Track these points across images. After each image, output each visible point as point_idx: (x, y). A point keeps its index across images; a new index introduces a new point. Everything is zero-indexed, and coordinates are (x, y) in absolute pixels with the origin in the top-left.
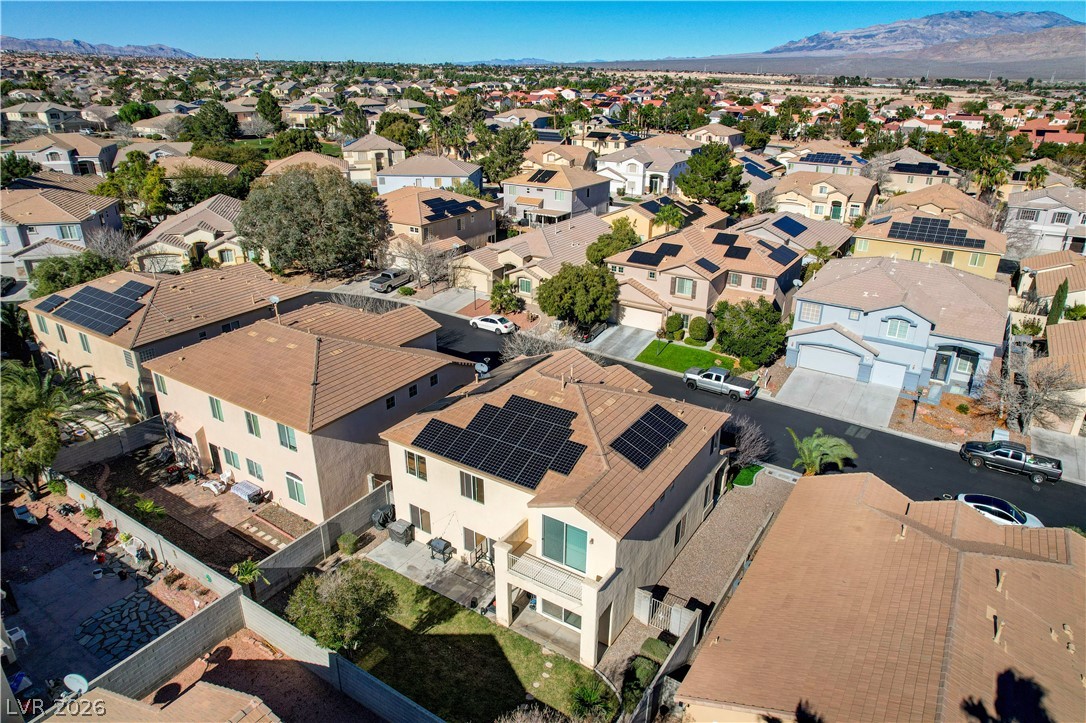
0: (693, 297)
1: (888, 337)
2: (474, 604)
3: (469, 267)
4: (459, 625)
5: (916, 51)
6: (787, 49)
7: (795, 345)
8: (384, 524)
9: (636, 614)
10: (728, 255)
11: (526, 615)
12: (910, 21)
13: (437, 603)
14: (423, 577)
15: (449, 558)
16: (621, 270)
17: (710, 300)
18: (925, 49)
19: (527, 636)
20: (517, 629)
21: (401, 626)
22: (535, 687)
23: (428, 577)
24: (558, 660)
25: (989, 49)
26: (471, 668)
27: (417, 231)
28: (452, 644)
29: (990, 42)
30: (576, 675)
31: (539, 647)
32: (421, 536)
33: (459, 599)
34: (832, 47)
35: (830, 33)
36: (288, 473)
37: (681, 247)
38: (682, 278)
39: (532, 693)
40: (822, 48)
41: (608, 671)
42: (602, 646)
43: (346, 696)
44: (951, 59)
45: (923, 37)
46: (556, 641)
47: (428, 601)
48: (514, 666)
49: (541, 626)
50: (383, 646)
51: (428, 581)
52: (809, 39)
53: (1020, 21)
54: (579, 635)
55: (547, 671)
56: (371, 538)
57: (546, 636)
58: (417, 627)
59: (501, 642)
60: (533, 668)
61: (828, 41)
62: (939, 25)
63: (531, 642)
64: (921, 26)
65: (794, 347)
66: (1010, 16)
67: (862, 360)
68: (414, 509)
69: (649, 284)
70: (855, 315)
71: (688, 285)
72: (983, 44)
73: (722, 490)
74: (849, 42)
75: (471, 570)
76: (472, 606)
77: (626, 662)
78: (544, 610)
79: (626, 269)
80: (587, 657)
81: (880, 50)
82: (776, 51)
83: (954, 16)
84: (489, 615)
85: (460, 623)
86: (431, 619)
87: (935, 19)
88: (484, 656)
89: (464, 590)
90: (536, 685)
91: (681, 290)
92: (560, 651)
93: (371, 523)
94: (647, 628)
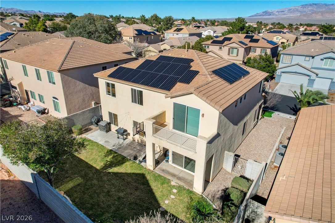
0: (237, 55)
1: (323, 67)
2: (135, 158)
3: (150, 51)
4: (126, 168)
5: (298, 16)
6: (255, 15)
7: (280, 73)
8: (97, 123)
9: (224, 167)
10: (250, 42)
11: (163, 165)
12: (296, 7)
13: (116, 158)
14: (112, 146)
15: (126, 138)
16: (208, 47)
17: (244, 57)
18: (300, 15)
19: (163, 175)
20: (157, 171)
21: (94, 167)
22: (165, 203)
23: (114, 146)
24: (180, 188)
25: (322, 15)
26: (128, 191)
27: (132, 38)
28: (120, 178)
29: (322, 13)
30: (191, 198)
31: (169, 181)
32: (114, 128)
33: (128, 156)
34: (270, 15)
35: (270, 10)
36: (54, 98)
37: (232, 38)
38: (233, 48)
39: (164, 206)
40: (267, 15)
41: (210, 196)
42: (206, 182)
43: (42, 203)
44: (309, 19)
45: (300, 12)
46: (179, 178)
47: (112, 156)
48: (154, 191)
49: (171, 171)
50: (81, 177)
51: (114, 147)
52: (263, 12)
53: (332, 7)
54: (193, 176)
55: (174, 194)
56: (91, 129)
57: (173, 175)
58: (102, 168)
59: (148, 177)
60: (165, 192)
61: (269, 13)
62: (305, 8)
63: (165, 178)
64: (300, 8)
65: (279, 74)
66: (329, 5)
67: (310, 78)
68: (110, 114)
69: (219, 52)
70: (307, 58)
71: (235, 51)
72: (320, 14)
73: (260, 117)
74: (276, 13)
75: (137, 144)
76: (134, 160)
77: (220, 192)
78: (173, 162)
79: (210, 46)
80: (198, 187)
81: (286, 16)
82: (252, 16)
83: (311, 5)
84: (143, 164)
85: (127, 167)
86: (112, 165)
87: (304, 6)
88: (137, 185)
89: (131, 152)
90: (167, 202)
91: (232, 53)
92: (182, 184)
93: (91, 123)
94: (231, 174)
